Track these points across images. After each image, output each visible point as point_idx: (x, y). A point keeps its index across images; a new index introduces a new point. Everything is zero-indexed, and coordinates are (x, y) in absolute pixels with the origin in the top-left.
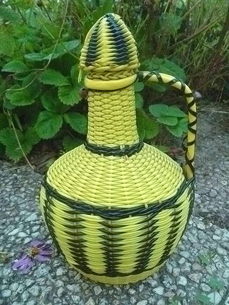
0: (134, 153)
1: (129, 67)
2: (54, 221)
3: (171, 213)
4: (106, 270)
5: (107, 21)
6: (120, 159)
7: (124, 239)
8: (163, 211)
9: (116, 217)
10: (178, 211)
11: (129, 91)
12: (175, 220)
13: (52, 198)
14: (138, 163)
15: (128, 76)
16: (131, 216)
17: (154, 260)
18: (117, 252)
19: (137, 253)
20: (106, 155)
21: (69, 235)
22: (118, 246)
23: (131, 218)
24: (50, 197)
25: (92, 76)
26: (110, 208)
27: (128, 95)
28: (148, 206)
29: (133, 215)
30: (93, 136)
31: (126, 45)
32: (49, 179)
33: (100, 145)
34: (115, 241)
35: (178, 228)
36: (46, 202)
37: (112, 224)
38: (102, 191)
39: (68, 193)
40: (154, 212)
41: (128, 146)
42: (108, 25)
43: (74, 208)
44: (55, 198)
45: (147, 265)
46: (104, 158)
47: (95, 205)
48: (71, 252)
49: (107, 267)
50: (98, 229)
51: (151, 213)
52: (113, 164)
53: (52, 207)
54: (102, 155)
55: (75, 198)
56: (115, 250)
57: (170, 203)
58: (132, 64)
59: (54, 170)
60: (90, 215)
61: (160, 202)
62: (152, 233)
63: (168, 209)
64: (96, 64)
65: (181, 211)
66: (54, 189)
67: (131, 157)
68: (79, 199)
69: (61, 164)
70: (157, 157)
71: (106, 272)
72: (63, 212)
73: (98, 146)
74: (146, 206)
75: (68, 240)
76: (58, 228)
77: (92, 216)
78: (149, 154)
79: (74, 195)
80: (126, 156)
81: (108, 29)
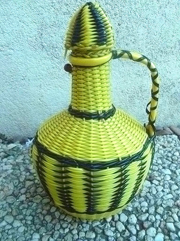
0: (109, 117)
1: (107, 47)
2: (45, 173)
3: (138, 164)
4: (87, 209)
5: (89, 8)
6: (99, 122)
7: (102, 186)
8: (133, 163)
9: (97, 169)
10: (144, 162)
11: (106, 66)
12: (142, 169)
13: (43, 154)
14: (113, 125)
15: (105, 55)
16: (108, 168)
17: (124, 200)
18: (97, 196)
19: (112, 196)
20: (87, 119)
21: (58, 184)
22: (98, 191)
23: (108, 169)
24: (42, 154)
25: (76, 54)
26: (92, 162)
27: (106, 70)
28: (122, 160)
29: (110, 167)
30: (76, 104)
31: (104, 29)
32: (40, 139)
33: (82, 111)
34: (95, 188)
35: (143, 175)
36: (38, 157)
37: (94, 174)
38: (85, 148)
39: (57, 151)
40: (126, 164)
41: (105, 111)
42: (90, 12)
43: (62, 162)
44: (46, 154)
45: (119, 204)
46: (86, 121)
47: (79, 160)
48: (59, 197)
49: (88, 208)
50: (83, 179)
51: (124, 165)
52: (93, 126)
53: (44, 162)
55: (63, 154)
56: (96, 194)
57: (138, 156)
58: (109, 45)
59: (43, 131)
60: (76, 167)
61: (131, 156)
62: (124, 180)
63: (137, 161)
64: (80, 44)
65: (146, 162)
66: (44, 147)
67: (107, 121)
68: (66, 155)
69: (49, 126)
70: (126, 119)
71: (86, 211)
72: (53, 165)
73: (80, 111)
74: (121, 159)
75: (57, 187)
76: (49, 178)
77: (77, 169)
78: (121, 118)
79: (62, 151)
80: (103, 119)
81: (90, 15)
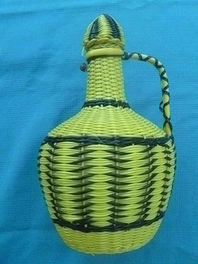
3: (164, 150)
9: (122, 144)
20: (105, 105)
24: (55, 144)
29: (136, 144)
37: (119, 150)
39: (75, 133)
41: (121, 101)
43: (81, 142)
50: (106, 158)
53: (58, 151)
54: (102, 105)
55: (82, 134)
60: (97, 144)
67: (125, 109)
72: (70, 150)
74: (145, 138)
79: (80, 132)
